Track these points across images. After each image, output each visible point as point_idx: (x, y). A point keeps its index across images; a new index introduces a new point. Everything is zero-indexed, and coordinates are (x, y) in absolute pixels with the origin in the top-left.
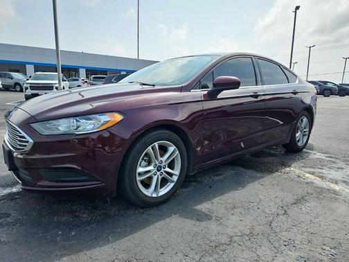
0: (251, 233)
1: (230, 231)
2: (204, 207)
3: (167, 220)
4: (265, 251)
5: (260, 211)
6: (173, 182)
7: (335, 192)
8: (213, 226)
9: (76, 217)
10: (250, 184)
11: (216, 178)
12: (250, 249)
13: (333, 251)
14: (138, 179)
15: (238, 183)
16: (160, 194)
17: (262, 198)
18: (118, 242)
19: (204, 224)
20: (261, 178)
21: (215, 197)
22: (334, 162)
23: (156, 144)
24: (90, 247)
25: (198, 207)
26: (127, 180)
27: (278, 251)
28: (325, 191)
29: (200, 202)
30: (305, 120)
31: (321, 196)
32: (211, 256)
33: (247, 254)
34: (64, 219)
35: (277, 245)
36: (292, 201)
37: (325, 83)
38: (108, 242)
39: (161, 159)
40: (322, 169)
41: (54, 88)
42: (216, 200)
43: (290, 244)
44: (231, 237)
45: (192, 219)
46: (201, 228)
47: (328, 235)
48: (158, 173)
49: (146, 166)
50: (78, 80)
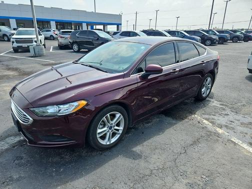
0: (163, 167)
1: (151, 167)
2: (137, 149)
3: (116, 160)
4: (169, 180)
5: (171, 151)
6: (119, 134)
7: (218, 135)
8: (142, 163)
9: (62, 158)
10: (167, 130)
11: (147, 125)
12: (162, 179)
13: (207, 178)
14: (98, 136)
15: (160, 129)
16: (112, 142)
17: (173, 140)
18: (88, 175)
19: (137, 161)
20: (175, 124)
21: (145, 141)
22: (224, 109)
23: (108, 115)
24: (72, 180)
25: (134, 149)
26: (91, 138)
27: (176, 179)
28: (212, 134)
29: (136, 145)
30: (209, 79)
31: (209, 139)
32: (139, 184)
33: (159, 182)
34: (55, 160)
35: (176, 175)
36: (191, 143)
37: (235, 31)
38: (82, 176)
39: (112, 122)
40: (215, 115)
41: (34, 41)
42: (145, 143)
43: (184, 174)
44: (152, 171)
45: (130, 158)
46: (135, 165)
47: (207, 168)
48: (110, 131)
49: (102, 128)
50: (50, 31)
